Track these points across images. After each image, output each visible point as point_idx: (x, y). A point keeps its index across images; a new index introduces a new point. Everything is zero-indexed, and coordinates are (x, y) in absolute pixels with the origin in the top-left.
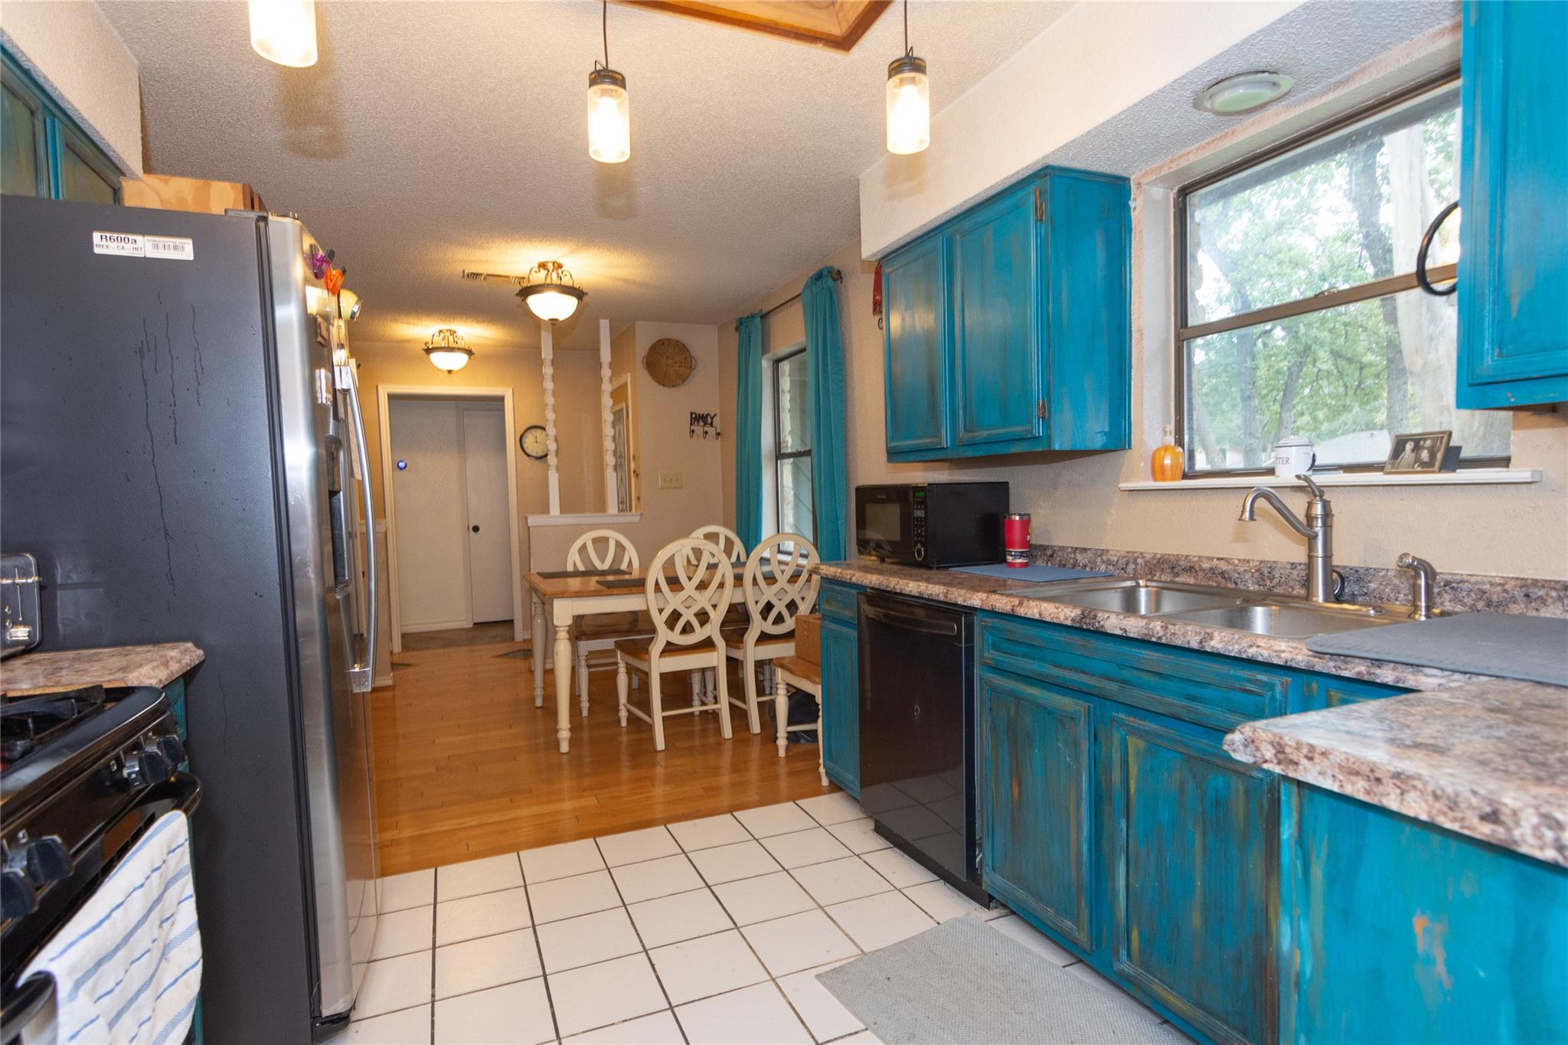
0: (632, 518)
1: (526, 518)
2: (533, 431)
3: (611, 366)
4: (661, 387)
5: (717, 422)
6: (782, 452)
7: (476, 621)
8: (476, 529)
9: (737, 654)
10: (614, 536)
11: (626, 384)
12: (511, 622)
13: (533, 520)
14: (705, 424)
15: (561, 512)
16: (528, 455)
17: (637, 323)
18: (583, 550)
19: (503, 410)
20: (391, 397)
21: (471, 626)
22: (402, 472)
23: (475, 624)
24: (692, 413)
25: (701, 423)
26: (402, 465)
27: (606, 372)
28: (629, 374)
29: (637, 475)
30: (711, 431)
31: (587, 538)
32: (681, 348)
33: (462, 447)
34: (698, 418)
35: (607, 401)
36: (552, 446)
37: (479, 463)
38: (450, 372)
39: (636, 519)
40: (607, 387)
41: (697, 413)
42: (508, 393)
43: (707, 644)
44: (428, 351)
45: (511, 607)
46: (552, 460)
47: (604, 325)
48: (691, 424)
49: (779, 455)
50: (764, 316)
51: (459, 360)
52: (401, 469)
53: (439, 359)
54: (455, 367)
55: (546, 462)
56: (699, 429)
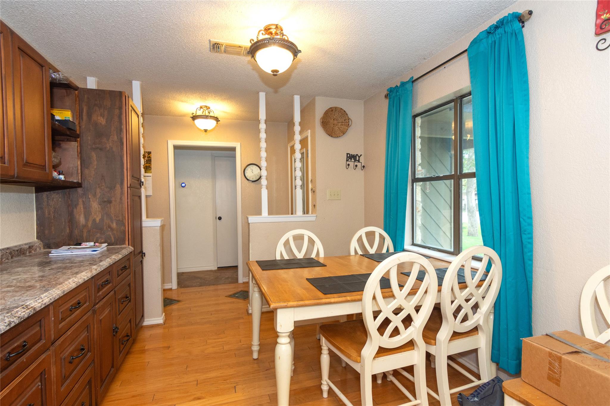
0: (311, 217)
1: (248, 218)
2: (251, 166)
3: (300, 124)
4: (330, 138)
5: (362, 159)
6: (416, 177)
7: (218, 267)
8: (220, 218)
9: (432, 350)
10: (307, 233)
11: (307, 137)
12: (236, 267)
13: (252, 219)
14: (355, 160)
15: (269, 214)
16: (248, 180)
17: (316, 97)
18: (287, 243)
19: (234, 157)
20: (176, 148)
21: (216, 269)
22: (183, 188)
23: (218, 268)
24: (347, 154)
25: (353, 160)
26: (183, 185)
27: (297, 128)
28: (309, 131)
29: (314, 192)
30: (359, 164)
31: (289, 235)
32: (343, 113)
33: (214, 176)
34: (351, 157)
35: (298, 146)
36: (264, 173)
37: (222, 184)
38: (206, 131)
39: (313, 219)
40: (297, 137)
41: (351, 154)
42: (238, 146)
43: (410, 344)
44: (194, 118)
45: (237, 259)
46: (264, 182)
47: (297, 99)
48: (347, 161)
49: (415, 180)
50: (414, 81)
51: (210, 124)
52: (183, 187)
53: (200, 123)
54: (209, 128)
55: (260, 183)
56: (352, 164)
